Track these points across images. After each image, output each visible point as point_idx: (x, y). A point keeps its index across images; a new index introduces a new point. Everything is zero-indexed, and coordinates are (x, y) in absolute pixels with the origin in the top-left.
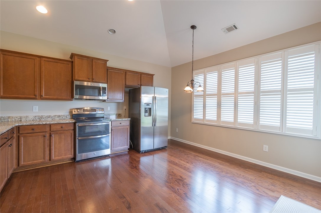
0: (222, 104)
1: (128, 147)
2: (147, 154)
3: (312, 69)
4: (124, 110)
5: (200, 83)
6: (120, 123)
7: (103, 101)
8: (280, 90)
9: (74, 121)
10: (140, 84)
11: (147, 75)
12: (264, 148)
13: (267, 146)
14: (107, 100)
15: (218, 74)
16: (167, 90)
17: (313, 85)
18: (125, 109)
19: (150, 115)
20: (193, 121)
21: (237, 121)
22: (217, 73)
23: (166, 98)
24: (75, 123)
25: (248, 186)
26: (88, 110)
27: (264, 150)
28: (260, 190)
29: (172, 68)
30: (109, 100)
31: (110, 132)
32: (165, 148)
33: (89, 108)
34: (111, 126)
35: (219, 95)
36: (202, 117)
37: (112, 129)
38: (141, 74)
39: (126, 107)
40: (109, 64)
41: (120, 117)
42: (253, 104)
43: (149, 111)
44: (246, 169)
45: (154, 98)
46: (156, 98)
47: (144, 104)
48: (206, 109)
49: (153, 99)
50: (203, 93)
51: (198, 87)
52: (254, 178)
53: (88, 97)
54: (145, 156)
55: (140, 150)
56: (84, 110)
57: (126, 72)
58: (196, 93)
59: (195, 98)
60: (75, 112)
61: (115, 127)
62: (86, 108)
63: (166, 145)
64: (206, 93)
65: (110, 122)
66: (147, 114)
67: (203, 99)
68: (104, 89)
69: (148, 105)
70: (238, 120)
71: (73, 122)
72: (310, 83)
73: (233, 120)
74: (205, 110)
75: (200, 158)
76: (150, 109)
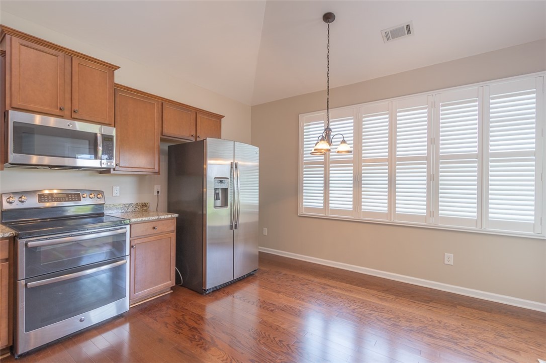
0: (363, 178)
1: (171, 282)
2: (217, 294)
3: (533, 118)
4: (156, 193)
5: (344, 136)
6: (154, 228)
7: (101, 172)
8: (477, 155)
9: (9, 232)
10: (194, 134)
11: (208, 116)
12: (446, 259)
13: (452, 255)
14: (114, 169)
15: (354, 122)
16: (257, 149)
17: (534, 145)
18: (158, 192)
19: (225, 204)
20: (302, 212)
21: (395, 211)
22: (352, 121)
23: (256, 166)
24: (13, 240)
25: (468, 347)
26: (55, 196)
27: (446, 262)
28: (494, 353)
29: (252, 107)
30: (120, 169)
31: (128, 253)
32: (253, 274)
33: (55, 191)
34: (130, 237)
35: (357, 161)
36: (322, 205)
37: (132, 244)
38: (197, 112)
39: (159, 186)
40: (120, 78)
41: (146, 211)
42: (426, 178)
43: (223, 196)
44: (429, 303)
45: (234, 167)
46: (239, 167)
47: (213, 180)
48: (330, 188)
49: (231, 167)
50: (323, 158)
51: (340, 143)
52: (460, 324)
53: (47, 160)
54: (217, 299)
55: (205, 287)
56: (42, 198)
57: (163, 103)
58: (333, 156)
59: (306, 168)
60: (11, 203)
61: (139, 237)
62: (47, 192)
63: (256, 266)
64: (331, 157)
65: (128, 227)
66: (219, 203)
67: (323, 169)
68: (107, 139)
69: (221, 182)
70: (397, 209)
71: (7, 235)
72: (529, 143)
73: (386, 209)
74: (329, 190)
75: (335, 290)
76: (225, 190)
